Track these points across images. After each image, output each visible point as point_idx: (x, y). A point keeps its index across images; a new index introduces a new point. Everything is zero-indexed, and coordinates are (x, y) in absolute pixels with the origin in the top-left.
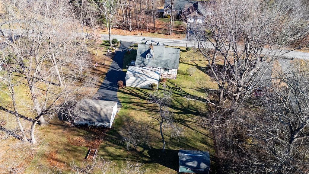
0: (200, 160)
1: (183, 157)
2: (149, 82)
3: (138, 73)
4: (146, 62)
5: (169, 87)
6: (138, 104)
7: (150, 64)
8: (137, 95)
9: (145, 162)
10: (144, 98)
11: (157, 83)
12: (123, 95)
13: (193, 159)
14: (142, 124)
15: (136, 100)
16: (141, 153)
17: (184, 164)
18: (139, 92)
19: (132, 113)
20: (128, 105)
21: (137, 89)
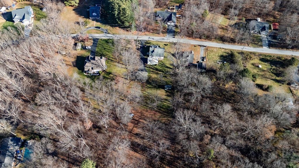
0: (169, 87)
1: (166, 87)
2: (155, 63)
3: (151, 61)
4: (153, 55)
5: (161, 64)
6: (152, 72)
7: (154, 55)
8: (151, 68)
9: (157, 88)
10: (154, 69)
11: (157, 64)
12: (147, 68)
13: (168, 87)
14: (155, 78)
15: (152, 70)
16: (156, 86)
17: (166, 88)
18: (152, 67)
19: (151, 75)
20: (150, 72)
21: (151, 65)
